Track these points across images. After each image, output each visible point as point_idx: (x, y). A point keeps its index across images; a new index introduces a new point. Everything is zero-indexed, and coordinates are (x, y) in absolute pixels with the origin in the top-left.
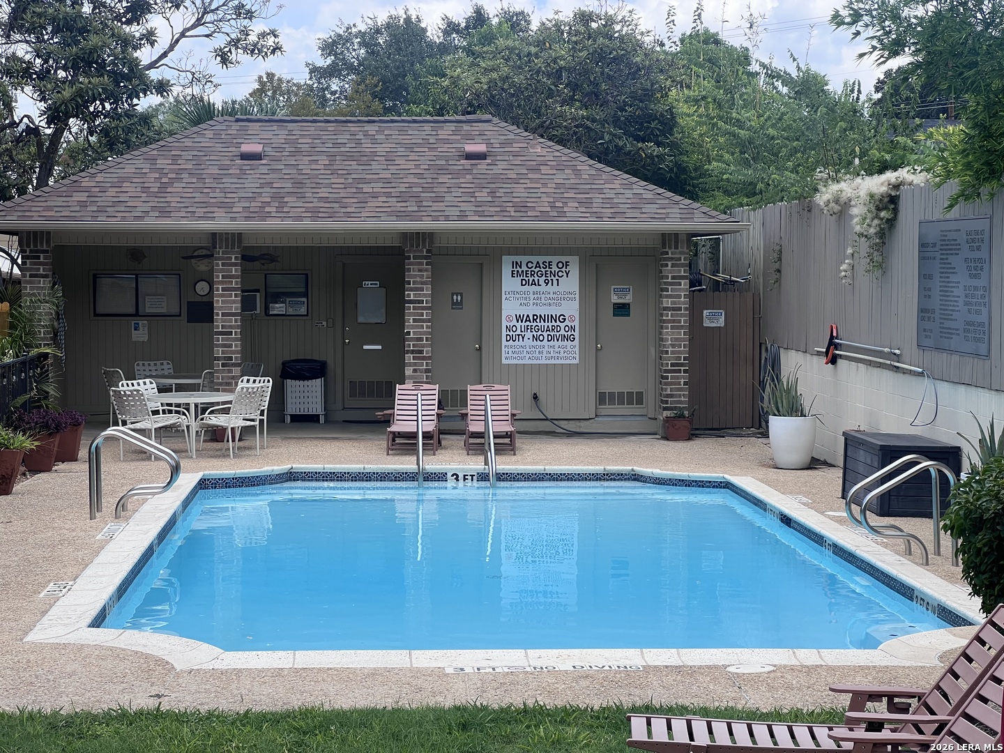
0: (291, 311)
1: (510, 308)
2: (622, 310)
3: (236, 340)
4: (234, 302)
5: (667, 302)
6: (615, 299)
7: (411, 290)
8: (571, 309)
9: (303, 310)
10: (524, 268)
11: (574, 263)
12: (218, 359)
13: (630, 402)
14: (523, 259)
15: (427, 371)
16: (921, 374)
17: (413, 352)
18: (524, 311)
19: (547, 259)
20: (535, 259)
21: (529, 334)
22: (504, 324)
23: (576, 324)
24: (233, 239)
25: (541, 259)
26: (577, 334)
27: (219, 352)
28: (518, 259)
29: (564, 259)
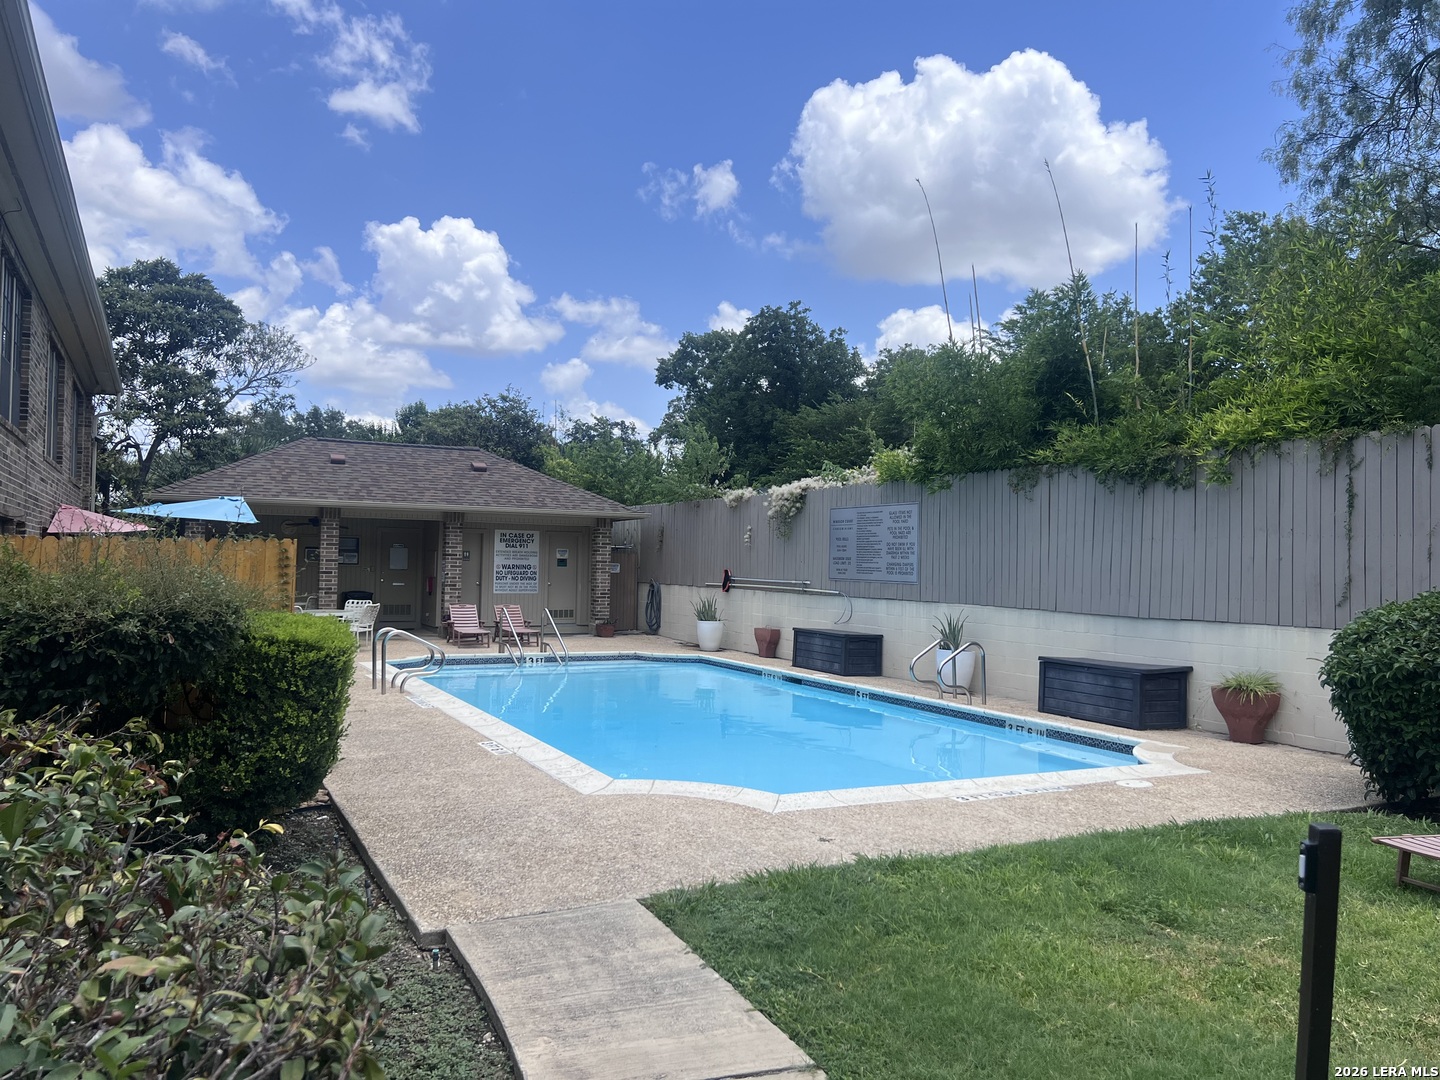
0: (347, 561)
1: (498, 561)
2: (562, 562)
3: (334, 577)
4: (334, 553)
5: (599, 558)
6: (558, 556)
7: (450, 547)
8: (534, 561)
9: (355, 561)
10: (508, 537)
11: (537, 534)
12: (322, 589)
13: (566, 616)
14: (508, 532)
15: (458, 597)
16: (839, 595)
17: (450, 585)
18: (511, 562)
19: (521, 532)
20: (514, 532)
21: (509, 576)
22: (495, 569)
23: (537, 570)
24: (334, 512)
25: (518, 532)
26: (537, 576)
27: (323, 585)
28: (504, 531)
29: (531, 532)
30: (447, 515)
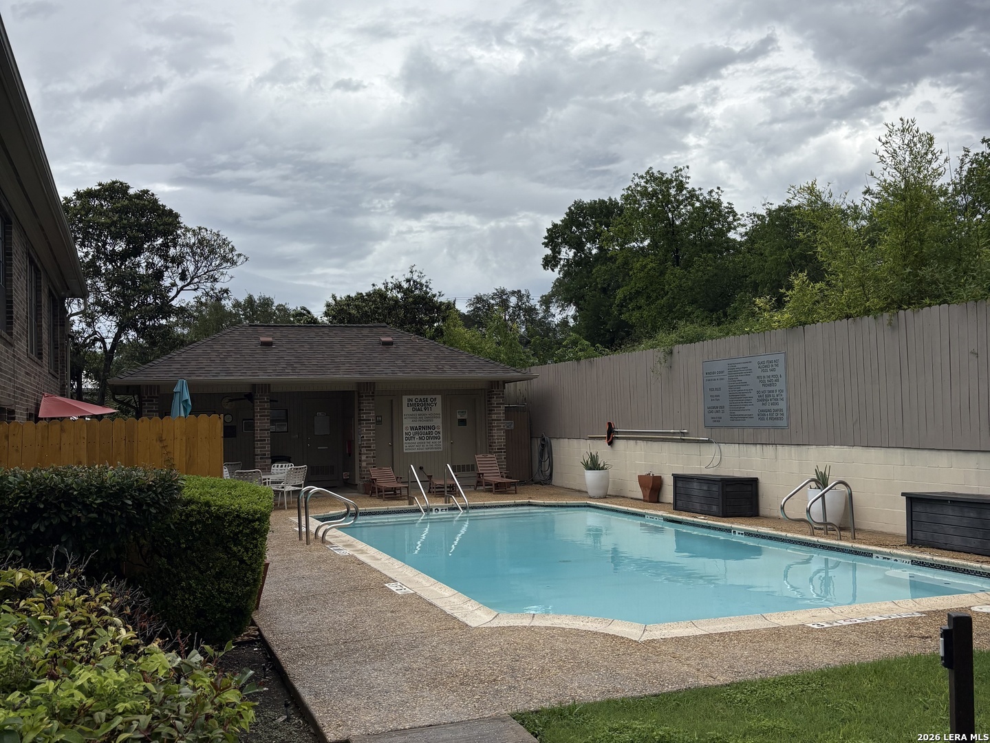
1: (407, 423)
2: (462, 422)
6: (459, 417)
8: (438, 422)
10: (414, 402)
11: (439, 398)
14: (413, 397)
16: (709, 442)
17: (366, 447)
19: (425, 397)
20: (419, 397)
22: (404, 431)
23: (441, 430)
24: (265, 387)
25: (422, 397)
26: (441, 435)
27: (258, 451)
29: (434, 397)
30: (360, 384)
